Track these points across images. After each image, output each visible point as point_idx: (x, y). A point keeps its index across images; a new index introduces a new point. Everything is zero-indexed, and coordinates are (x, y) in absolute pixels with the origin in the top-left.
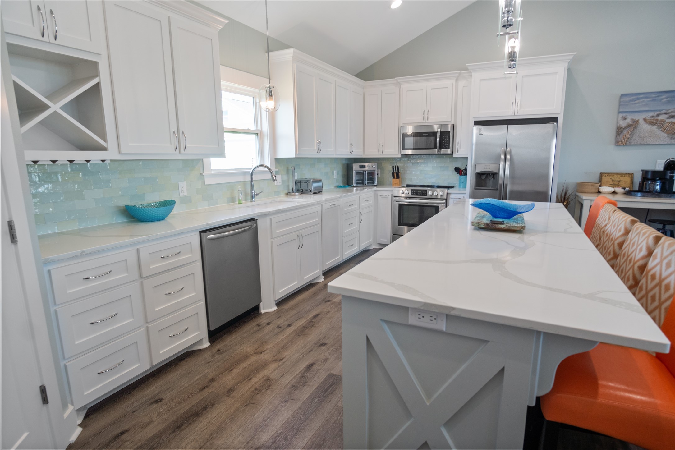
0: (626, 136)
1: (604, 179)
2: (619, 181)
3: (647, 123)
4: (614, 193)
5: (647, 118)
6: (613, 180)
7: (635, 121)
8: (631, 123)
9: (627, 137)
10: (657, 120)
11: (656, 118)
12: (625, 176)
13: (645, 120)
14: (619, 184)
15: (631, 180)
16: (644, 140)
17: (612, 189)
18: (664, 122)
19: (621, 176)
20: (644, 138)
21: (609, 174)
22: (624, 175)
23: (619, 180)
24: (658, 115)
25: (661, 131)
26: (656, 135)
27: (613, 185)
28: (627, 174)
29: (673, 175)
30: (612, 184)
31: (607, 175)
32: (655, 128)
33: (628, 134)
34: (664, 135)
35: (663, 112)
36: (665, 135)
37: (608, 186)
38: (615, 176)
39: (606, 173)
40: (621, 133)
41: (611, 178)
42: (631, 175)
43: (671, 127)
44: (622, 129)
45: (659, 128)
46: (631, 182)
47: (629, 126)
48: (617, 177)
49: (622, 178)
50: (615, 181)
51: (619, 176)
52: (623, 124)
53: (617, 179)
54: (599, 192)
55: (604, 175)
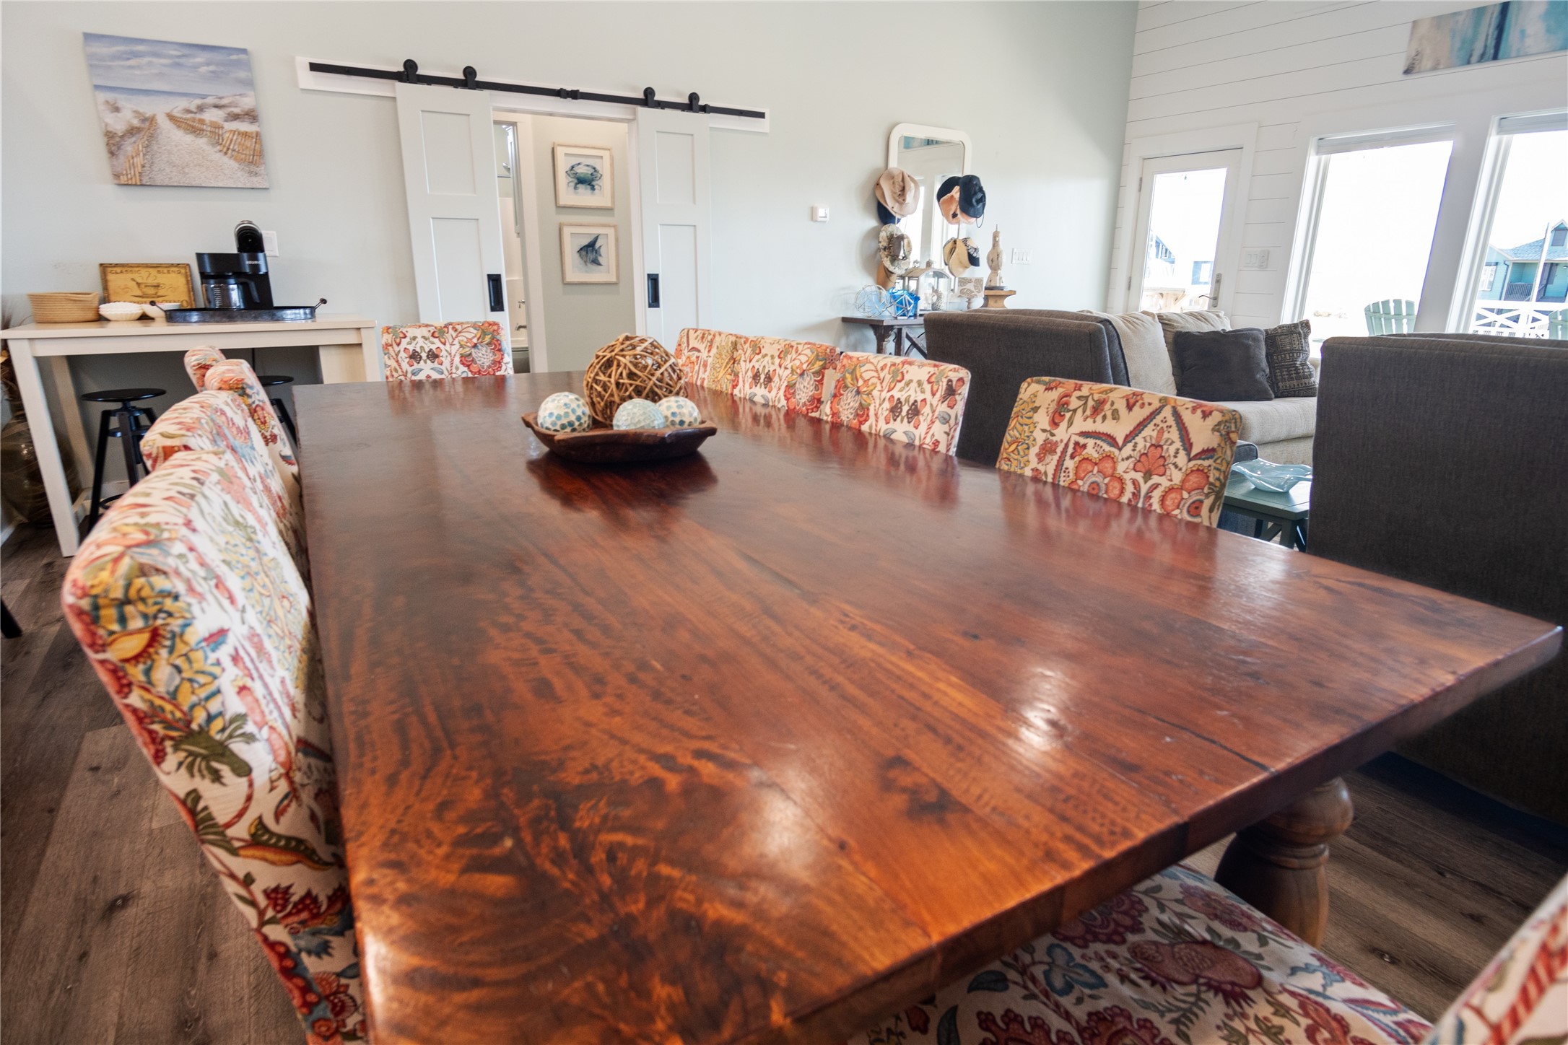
0: (133, 158)
1: (116, 280)
2: (157, 286)
3: (179, 127)
4: (144, 318)
5: (176, 113)
6: (139, 284)
7: (144, 120)
8: (136, 123)
9: (139, 161)
10: (202, 121)
11: (198, 116)
12: (168, 272)
13: (171, 117)
14: (159, 294)
15: (188, 282)
16: (185, 174)
17: (135, 309)
18: (219, 128)
19: (159, 272)
20: (183, 168)
21: (125, 267)
22: (165, 270)
23: (155, 282)
24: (201, 109)
25: (220, 151)
26: (211, 161)
27: (141, 298)
28: (172, 265)
29: (256, 262)
30: (140, 294)
31: (118, 270)
32: (202, 142)
33: (138, 155)
34: (229, 163)
35: (210, 100)
36: (234, 164)
37: (131, 302)
38: (144, 272)
39: (116, 265)
40: (119, 148)
41: (133, 279)
42: (185, 268)
43: (240, 144)
44: (118, 139)
45: (213, 145)
46: (188, 288)
47: (132, 131)
48: (147, 274)
49: (162, 279)
50: (146, 286)
51: (153, 271)
52: (118, 124)
53: (151, 281)
54: (100, 319)
55: (110, 269)
